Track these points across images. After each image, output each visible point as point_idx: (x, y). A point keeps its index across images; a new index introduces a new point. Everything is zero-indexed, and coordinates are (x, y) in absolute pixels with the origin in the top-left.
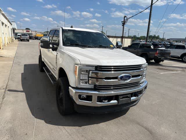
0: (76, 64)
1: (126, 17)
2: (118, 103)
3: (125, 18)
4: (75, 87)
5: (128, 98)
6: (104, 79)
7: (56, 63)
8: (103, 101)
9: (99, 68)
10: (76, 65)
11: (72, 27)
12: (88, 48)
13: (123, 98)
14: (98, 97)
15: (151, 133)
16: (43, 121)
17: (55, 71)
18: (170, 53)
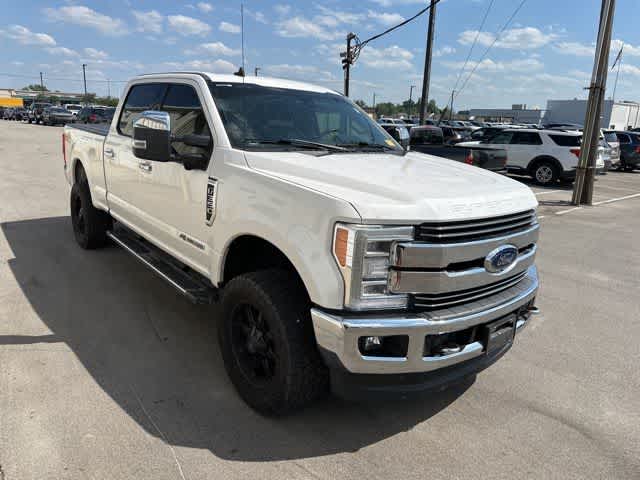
0: (338, 222)
1: (354, 37)
2: (484, 349)
3: (353, 41)
4: (341, 308)
5: (509, 328)
6: (446, 272)
7: (209, 216)
8: (445, 350)
9: (426, 232)
10: (338, 226)
11: (241, 73)
12: (330, 153)
13: (498, 329)
14: (428, 337)
15: (586, 433)
16: (206, 454)
17: (201, 247)
18: (504, 158)
